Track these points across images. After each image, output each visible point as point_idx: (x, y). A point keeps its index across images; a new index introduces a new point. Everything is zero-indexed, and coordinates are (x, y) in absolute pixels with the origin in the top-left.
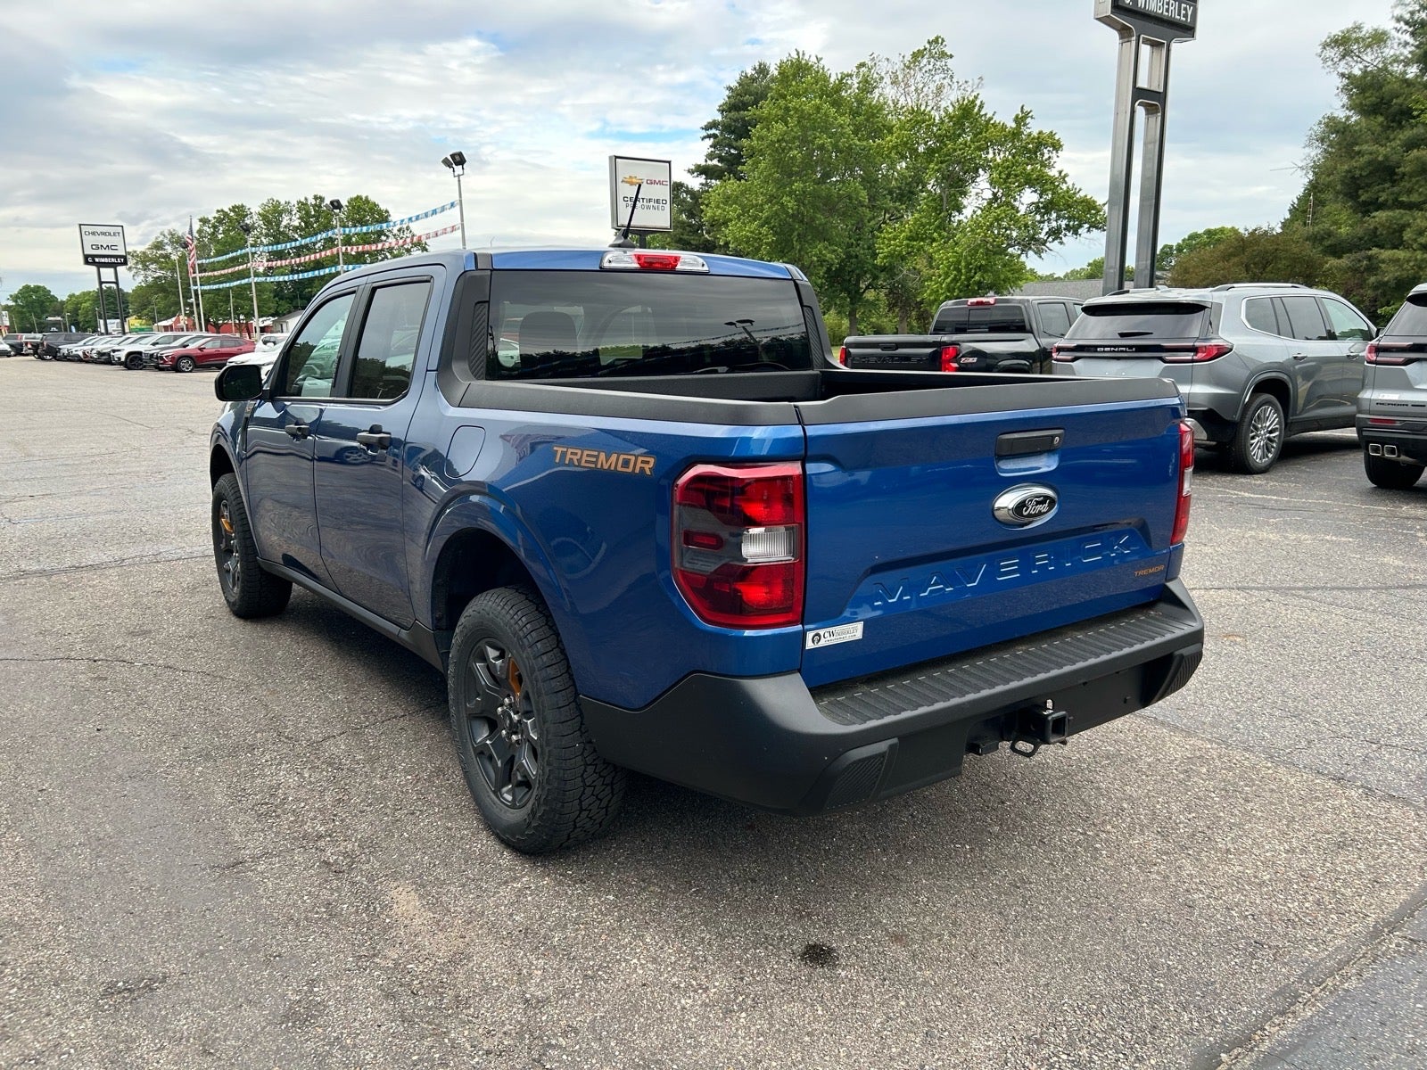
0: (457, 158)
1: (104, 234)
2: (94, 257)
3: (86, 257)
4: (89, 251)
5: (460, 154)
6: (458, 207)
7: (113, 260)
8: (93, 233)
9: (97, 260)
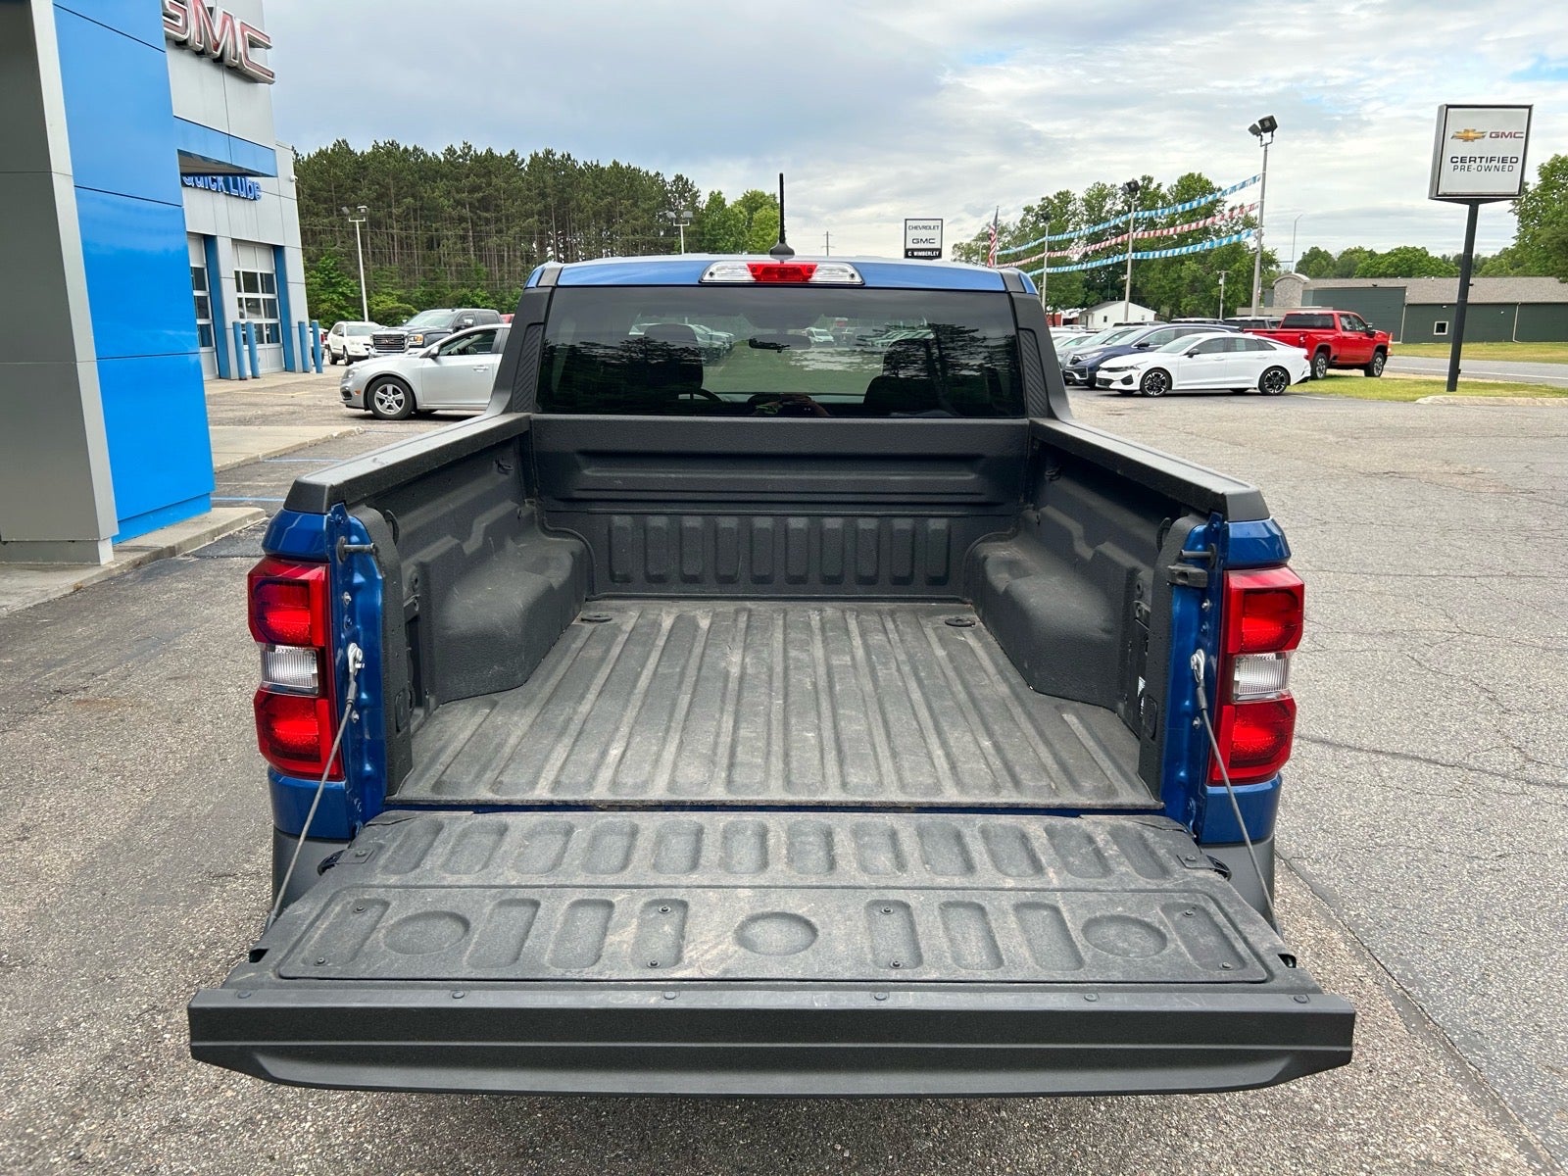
0: (1267, 124)
1: (925, 227)
2: (913, 250)
3: (907, 251)
4: (910, 245)
5: (1271, 119)
6: (1259, 184)
7: (930, 253)
8: (916, 228)
9: (915, 253)
